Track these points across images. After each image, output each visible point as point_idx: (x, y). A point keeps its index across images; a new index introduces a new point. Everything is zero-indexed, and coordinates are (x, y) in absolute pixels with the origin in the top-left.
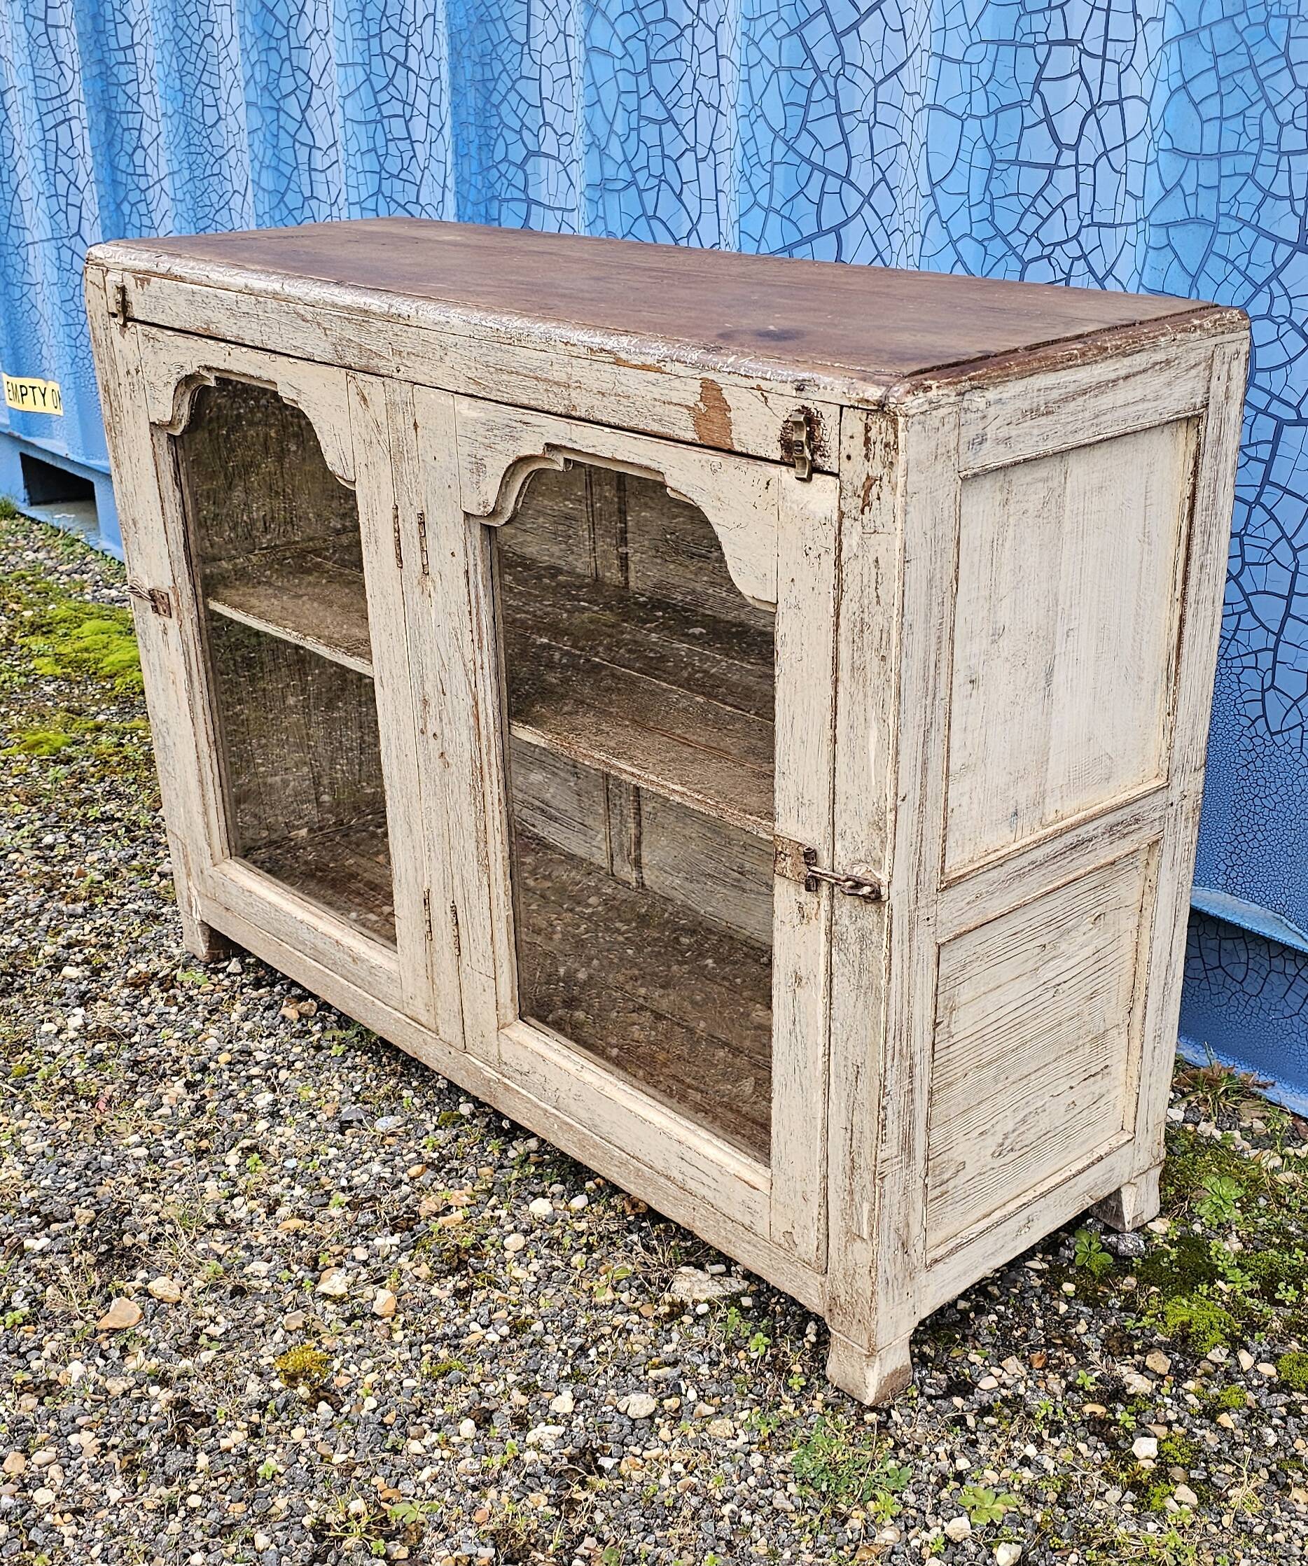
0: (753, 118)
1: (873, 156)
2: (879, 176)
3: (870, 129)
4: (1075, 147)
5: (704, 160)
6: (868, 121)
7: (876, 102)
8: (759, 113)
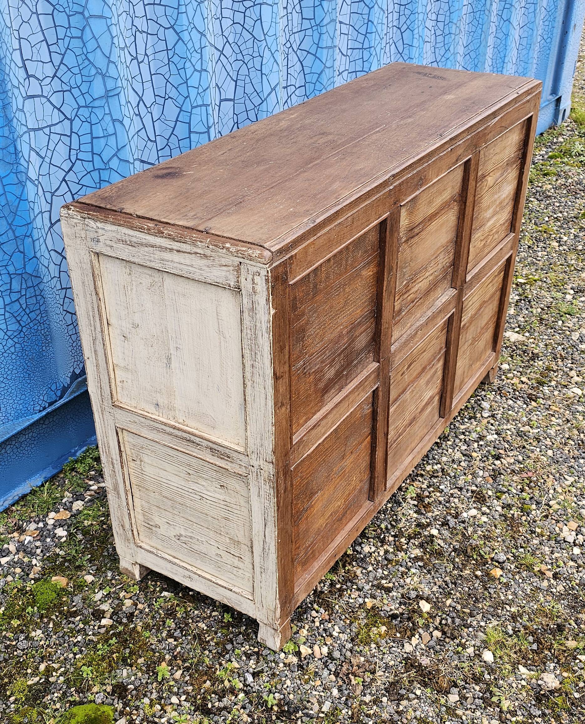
0: (190, 30)
1: (222, 32)
2: (225, 40)
3: (220, 21)
4: (286, 8)
5: (142, 62)
6: (219, 18)
7: (221, 8)
8: (192, 26)
